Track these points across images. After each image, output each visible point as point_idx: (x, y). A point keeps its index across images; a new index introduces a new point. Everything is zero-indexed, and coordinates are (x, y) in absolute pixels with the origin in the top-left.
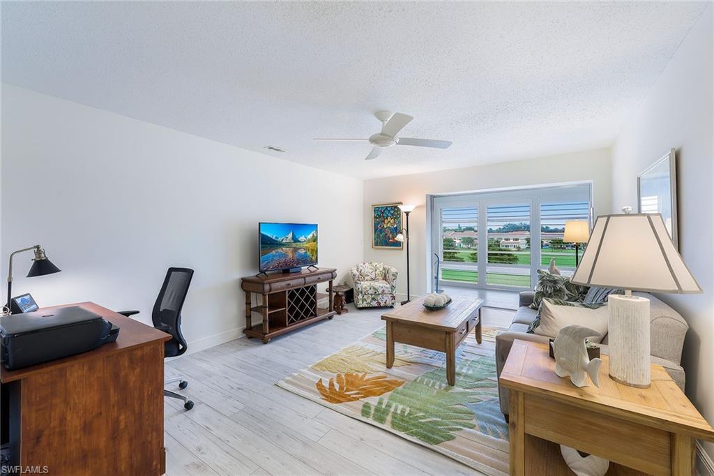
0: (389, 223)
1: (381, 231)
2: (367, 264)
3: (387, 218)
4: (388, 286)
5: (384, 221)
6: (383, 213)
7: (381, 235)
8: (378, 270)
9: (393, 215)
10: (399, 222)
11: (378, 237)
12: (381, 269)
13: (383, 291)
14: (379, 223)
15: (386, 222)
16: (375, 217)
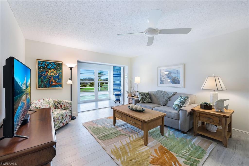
0: (52, 73)
1: (45, 78)
2: (41, 101)
3: (50, 69)
4: (68, 111)
5: (48, 72)
6: (47, 66)
7: (45, 80)
8: (50, 104)
9: (55, 68)
10: (60, 73)
11: (42, 81)
12: (52, 102)
13: (66, 115)
14: (42, 72)
15: (50, 71)
16: (39, 68)
